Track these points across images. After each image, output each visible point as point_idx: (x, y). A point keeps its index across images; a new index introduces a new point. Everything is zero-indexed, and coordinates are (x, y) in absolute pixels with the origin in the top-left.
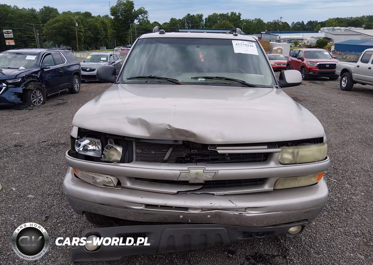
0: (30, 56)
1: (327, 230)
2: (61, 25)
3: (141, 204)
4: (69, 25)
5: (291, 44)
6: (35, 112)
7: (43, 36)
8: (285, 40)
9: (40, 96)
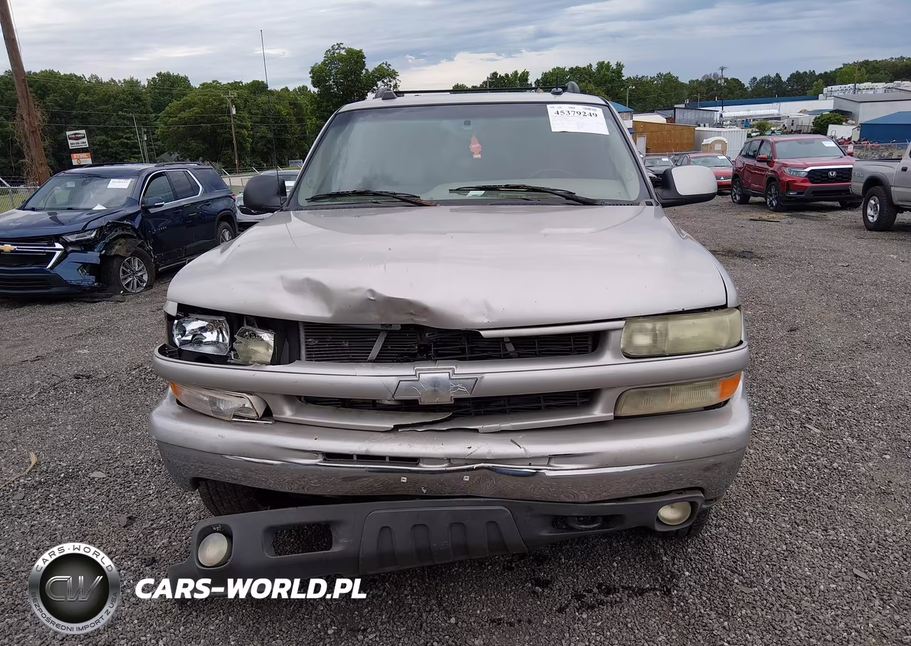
0: (117, 180)
1: (780, 536)
2: (197, 113)
3: (315, 453)
4: (215, 112)
5: (750, 130)
6: (128, 307)
7: (157, 140)
8: (734, 122)
9: (141, 270)
